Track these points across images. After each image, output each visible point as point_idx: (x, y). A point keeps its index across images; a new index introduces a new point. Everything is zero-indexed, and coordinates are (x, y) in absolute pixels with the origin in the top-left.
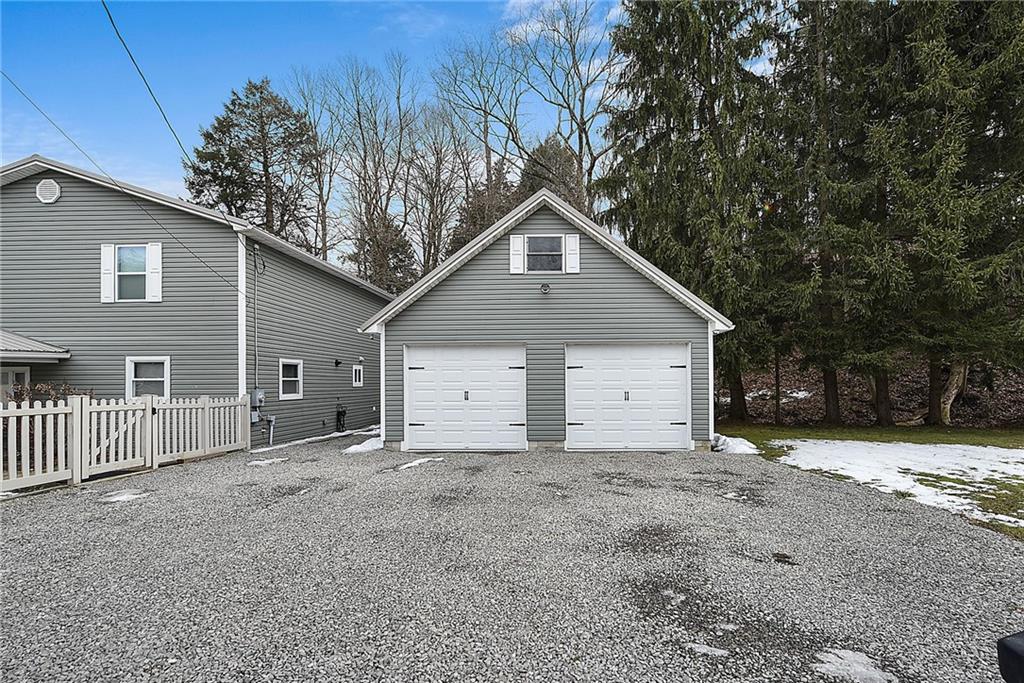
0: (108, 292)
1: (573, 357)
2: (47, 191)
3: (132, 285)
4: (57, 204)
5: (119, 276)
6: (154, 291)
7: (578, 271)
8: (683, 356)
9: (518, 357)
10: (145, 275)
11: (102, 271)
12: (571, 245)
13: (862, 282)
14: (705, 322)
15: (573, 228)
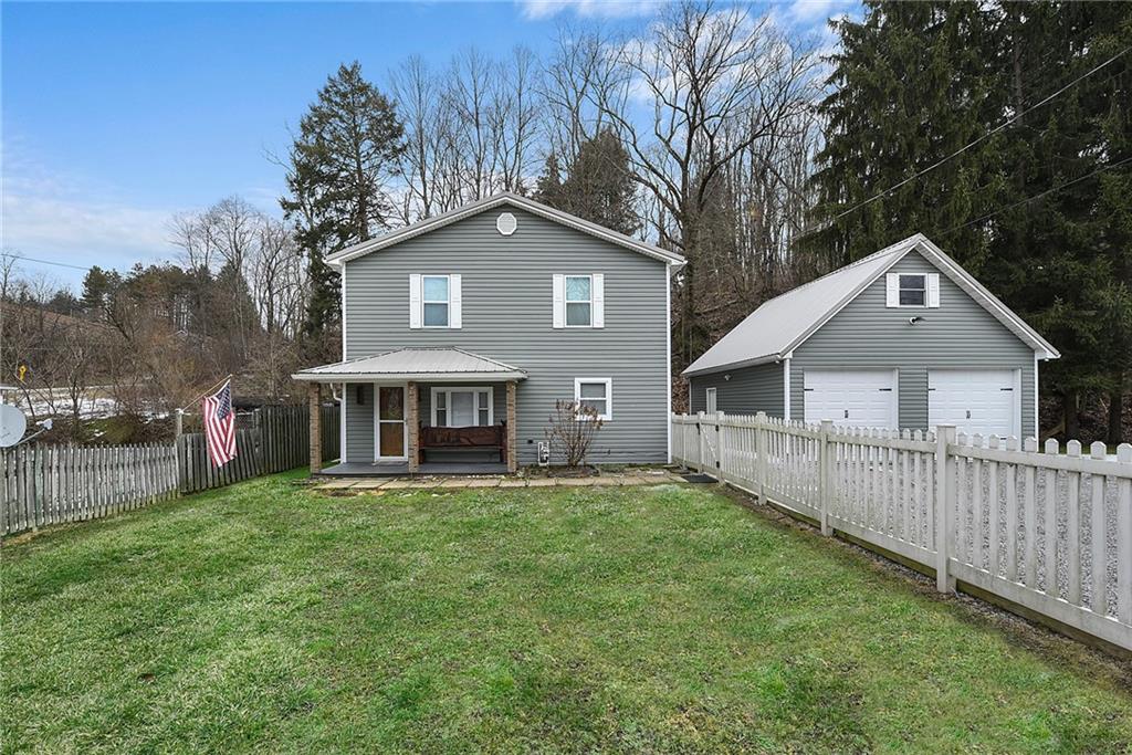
0: (559, 320)
1: (934, 380)
2: (507, 224)
3: (578, 312)
4: (514, 236)
5: (568, 304)
6: (598, 320)
7: (938, 305)
8: (1015, 380)
9: (892, 381)
10: (589, 304)
11: (554, 299)
12: (932, 283)
13: (1093, 313)
14: (1031, 351)
15: (934, 268)
